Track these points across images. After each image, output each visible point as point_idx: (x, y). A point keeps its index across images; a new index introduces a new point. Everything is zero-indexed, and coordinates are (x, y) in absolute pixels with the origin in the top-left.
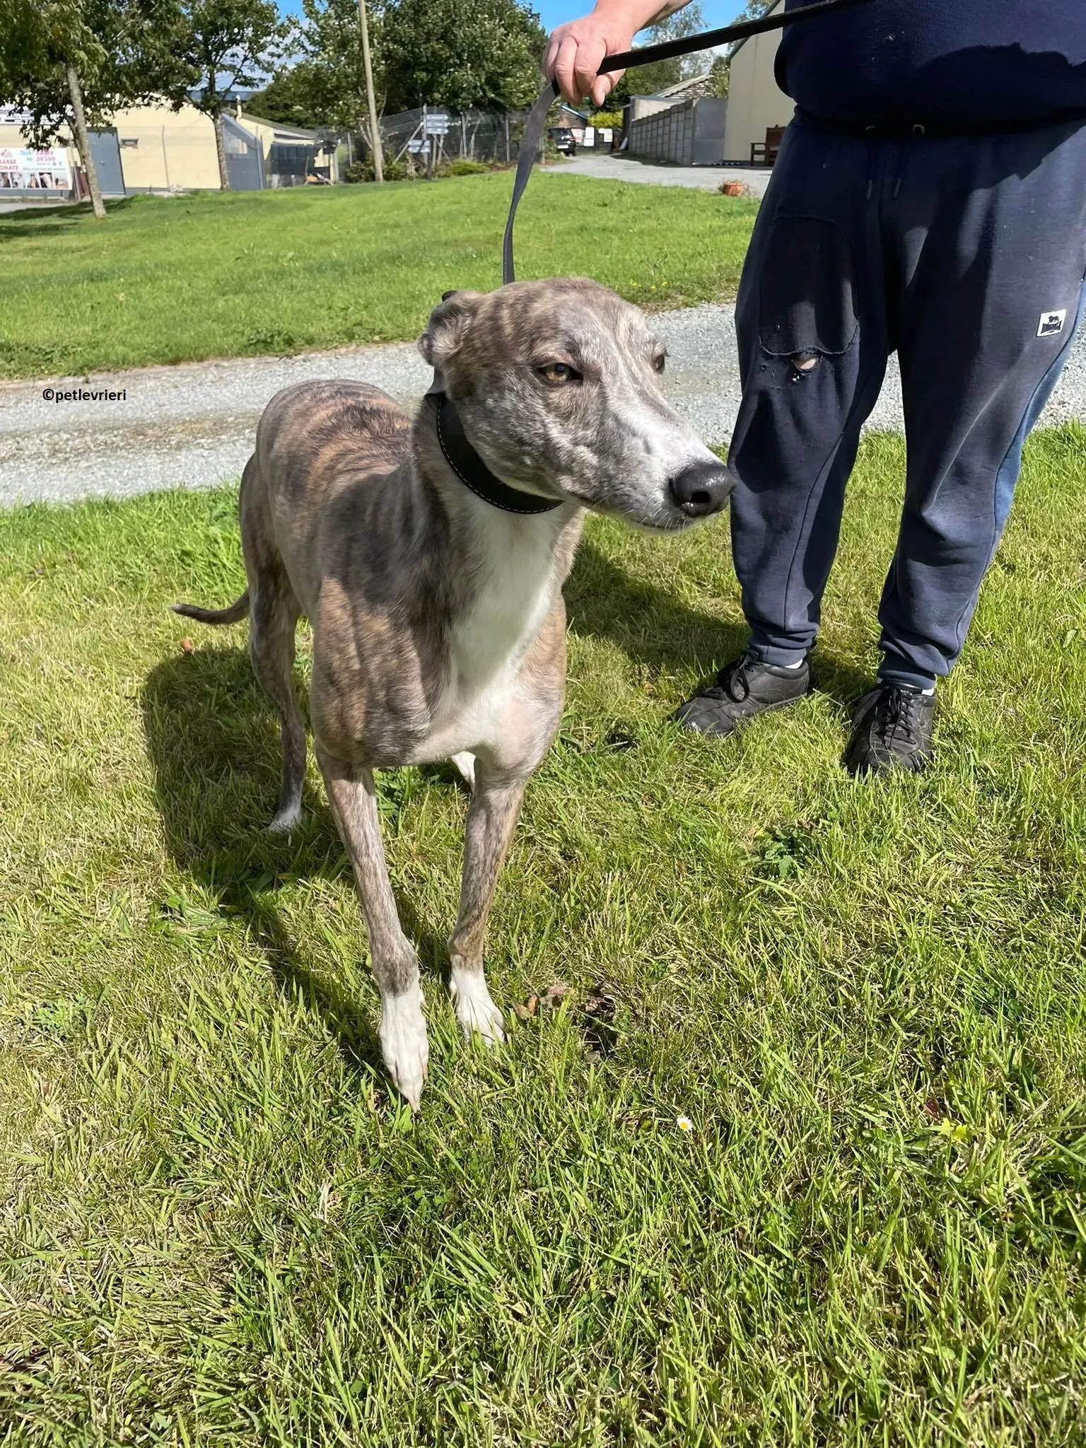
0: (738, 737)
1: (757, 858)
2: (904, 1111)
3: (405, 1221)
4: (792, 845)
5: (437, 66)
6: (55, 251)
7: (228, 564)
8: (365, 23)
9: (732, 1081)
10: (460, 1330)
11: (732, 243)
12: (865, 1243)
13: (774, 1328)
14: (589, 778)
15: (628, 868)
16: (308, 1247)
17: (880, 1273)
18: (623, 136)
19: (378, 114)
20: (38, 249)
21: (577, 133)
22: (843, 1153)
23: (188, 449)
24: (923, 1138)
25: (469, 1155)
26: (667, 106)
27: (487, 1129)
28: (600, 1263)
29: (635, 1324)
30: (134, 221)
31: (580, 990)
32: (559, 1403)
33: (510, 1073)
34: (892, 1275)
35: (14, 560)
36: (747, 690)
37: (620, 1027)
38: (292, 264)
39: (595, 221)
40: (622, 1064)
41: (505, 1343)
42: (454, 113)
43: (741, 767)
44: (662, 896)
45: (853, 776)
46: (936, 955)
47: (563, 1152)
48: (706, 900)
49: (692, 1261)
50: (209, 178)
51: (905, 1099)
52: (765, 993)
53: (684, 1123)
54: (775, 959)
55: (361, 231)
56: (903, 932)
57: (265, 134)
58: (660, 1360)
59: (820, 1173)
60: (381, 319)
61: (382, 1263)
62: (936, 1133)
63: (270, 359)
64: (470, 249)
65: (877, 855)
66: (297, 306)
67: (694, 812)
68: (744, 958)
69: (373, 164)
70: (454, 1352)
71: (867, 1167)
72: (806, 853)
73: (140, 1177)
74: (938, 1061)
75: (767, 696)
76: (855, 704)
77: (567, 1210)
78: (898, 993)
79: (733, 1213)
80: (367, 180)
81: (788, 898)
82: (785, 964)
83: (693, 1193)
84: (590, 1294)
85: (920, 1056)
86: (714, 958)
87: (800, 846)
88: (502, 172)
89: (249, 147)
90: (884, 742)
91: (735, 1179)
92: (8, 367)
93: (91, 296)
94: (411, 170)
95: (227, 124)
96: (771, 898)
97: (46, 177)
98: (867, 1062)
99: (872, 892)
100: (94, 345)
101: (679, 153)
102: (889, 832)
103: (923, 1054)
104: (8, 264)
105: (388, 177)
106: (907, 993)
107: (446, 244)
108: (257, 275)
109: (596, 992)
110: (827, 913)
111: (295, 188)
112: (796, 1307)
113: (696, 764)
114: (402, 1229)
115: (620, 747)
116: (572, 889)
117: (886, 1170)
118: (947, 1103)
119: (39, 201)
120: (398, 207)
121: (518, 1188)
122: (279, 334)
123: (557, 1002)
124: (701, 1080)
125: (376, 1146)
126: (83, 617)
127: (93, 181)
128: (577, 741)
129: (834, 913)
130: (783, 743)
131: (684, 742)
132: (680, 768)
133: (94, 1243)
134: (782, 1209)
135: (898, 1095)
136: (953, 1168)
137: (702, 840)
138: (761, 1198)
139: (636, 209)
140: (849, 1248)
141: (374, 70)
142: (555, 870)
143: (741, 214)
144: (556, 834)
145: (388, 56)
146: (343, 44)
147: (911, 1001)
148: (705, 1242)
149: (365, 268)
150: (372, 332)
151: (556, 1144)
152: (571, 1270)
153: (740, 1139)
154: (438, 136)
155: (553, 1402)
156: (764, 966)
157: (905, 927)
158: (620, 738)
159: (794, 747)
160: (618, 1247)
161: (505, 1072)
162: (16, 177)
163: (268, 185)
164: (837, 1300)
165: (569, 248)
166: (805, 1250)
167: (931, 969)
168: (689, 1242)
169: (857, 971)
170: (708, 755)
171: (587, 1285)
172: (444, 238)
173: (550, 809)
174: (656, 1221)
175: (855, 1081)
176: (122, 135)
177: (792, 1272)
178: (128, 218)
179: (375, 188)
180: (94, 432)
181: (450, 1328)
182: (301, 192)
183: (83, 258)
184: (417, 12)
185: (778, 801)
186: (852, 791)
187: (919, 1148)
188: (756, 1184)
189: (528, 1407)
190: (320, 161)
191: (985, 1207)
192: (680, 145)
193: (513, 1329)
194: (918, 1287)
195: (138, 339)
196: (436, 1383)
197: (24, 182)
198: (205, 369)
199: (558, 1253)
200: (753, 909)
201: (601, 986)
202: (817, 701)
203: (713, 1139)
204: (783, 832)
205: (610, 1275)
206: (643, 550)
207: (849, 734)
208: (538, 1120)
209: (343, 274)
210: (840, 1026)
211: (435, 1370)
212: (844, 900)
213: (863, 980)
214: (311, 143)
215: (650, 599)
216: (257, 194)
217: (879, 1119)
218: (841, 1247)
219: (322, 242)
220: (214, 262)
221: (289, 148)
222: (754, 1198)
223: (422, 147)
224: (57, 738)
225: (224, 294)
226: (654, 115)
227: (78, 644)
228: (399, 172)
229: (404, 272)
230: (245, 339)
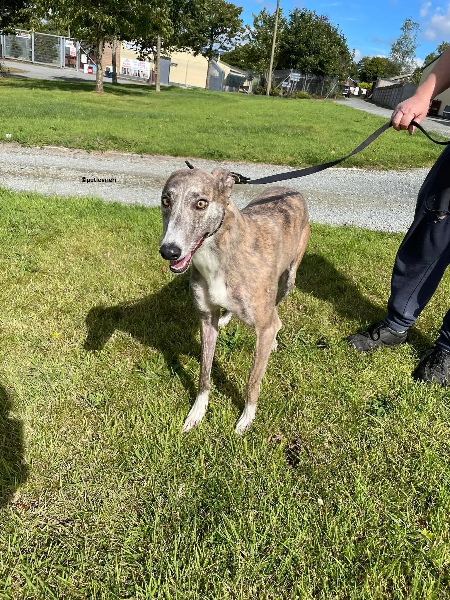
0: (371, 355)
1: (369, 406)
2: (409, 521)
3: (208, 509)
4: (384, 404)
5: (300, 53)
6: (138, 103)
9: (342, 491)
10: (221, 555)
11: (408, 147)
12: (382, 567)
13: (340, 588)
14: (307, 357)
15: (317, 396)
16: (171, 508)
17: (386, 580)
18: (371, 93)
19: (273, 69)
20: (133, 101)
21: (352, 89)
22: (381, 531)
24: (414, 534)
25: (235, 491)
26: (392, 84)
27: (244, 483)
28: (278, 545)
29: (287, 572)
30: (170, 96)
31: (288, 439)
32: (253, 593)
33: (256, 464)
34: (391, 582)
35: (106, 223)
36: (379, 337)
37: (301, 458)
38: (228, 125)
39: (352, 128)
40: (300, 472)
41: (237, 564)
42: (303, 73)
43: (369, 367)
44: (327, 411)
45: (415, 382)
46: (435, 463)
47: (271, 500)
48: (345, 417)
49: (313, 555)
50: (201, 83)
51: (410, 516)
52: (362, 460)
53: (320, 501)
54: (369, 447)
55: (257, 116)
56: (423, 450)
57: (227, 69)
58: (294, 588)
59: (370, 536)
60: (258, 153)
61: (197, 522)
62: (420, 533)
63: (212, 161)
64: (299, 131)
65: (419, 417)
66: (227, 142)
67: (347, 381)
68: (356, 444)
69: (267, 88)
70: (218, 562)
71: (389, 539)
72: (390, 408)
73: (115, 465)
74: (427, 505)
75: (386, 341)
76: (422, 352)
77: (269, 522)
78: (416, 474)
79: (333, 541)
80: (263, 94)
81: (379, 424)
82: (372, 450)
83: (319, 530)
84: (272, 556)
85: (420, 501)
86: (344, 441)
87: (387, 404)
88: (318, 100)
89: (220, 74)
90: (431, 370)
91: (336, 528)
92: (114, 146)
93: (149, 123)
94: (281, 93)
95: (213, 64)
96: (372, 423)
97: (140, 73)
98: (398, 498)
99: (414, 431)
100: (147, 143)
102: (426, 408)
103: (421, 501)
104: (121, 105)
105: (271, 95)
106: (420, 475)
107: (290, 127)
108: (214, 127)
109: (294, 442)
110: (394, 435)
111: (234, 93)
112: (350, 584)
113: (351, 361)
114: (206, 511)
115: (322, 347)
116: (293, 399)
117: (397, 542)
118: (427, 522)
119: (136, 81)
120: (274, 108)
121: (251, 508)
122: (218, 152)
123: (279, 441)
124: (330, 487)
125: (201, 478)
126: (127, 250)
127: (158, 78)
128: (305, 341)
129: (396, 436)
130: (389, 361)
131: (348, 351)
132: (344, 361)
133: (96, 485)
134: (352, 545)
135: (408, 514)
136: (424, 548)
137: (348, 393)
138: (345, 539)
139: (370, 125)
140: (376, 567)
141: (275, 51)
142: (287, 390)
144: (290, 376)
145: (282, 47)
146: (265, 40)
147: (421, 478)
148: (320, 549)
149: (256, 131)
150: (254, 158)
151: (269, 496)
152: (266, 545)
153: (341, 514)
154: (295, 82)
155: (251, 592)
156: (363, 449)
157: (425, 449)
158: (322, 343)
159: (393, 364)
160: (286, 542)
162: (129, 70)
163: (224, 90)
164: (367, 586)
165: (339, 137)
166: (358, 563)
167: (432, 468)
168: (313, 547)
169: (401, 461)
170: (357, 359)
171: (271, 552)
172: (289, 124)
173: (290, 365)
174: (302, 535)
175: (392, 504)
176: (172, 61)
177: (351, 570)
178: (168, 94)
179: (265, 98)
180: (141, 178)
181: (218, 553)
182: (236, 96)
183: (149, 108)
184: (297, 31)
185: (382, 384)
186: (414, 387)
187: (412, 537)
188: (344, 533)
189: (241, 590)
190: (246, 84)
191: (433, 566)
192: (394, 101)
193: (241, 560)
194: (400, 589)
195: (164, 144)
196: (209, 571)
197: (132, 73)
199: (263, 537)
200: (363, 425)
201: (297, 440)
202: (407, 347)
203: (330, 511)
204: (382, 398)
205: (281, 551)
206: (346, 269)
207: (417, 364)
208: (264, 485)
209: (247, 132)
210: (390, 481)
211: (209, 567)
212: (401, 431)
213: (403, 465)
214: (244, 76)
215: (345, 290)
216: (219, 93)
217: (398, 521)
218: (373, 566)
219: (241, 118)
220: (198, 118)
221: (235, 76)
222: (342, 538)
223: (287, 85)
224: (111, 294)
225: (199, 132)
226: (386, 87)
227: (124, 260)
228: (276, 93)
229: (271, 136)
230: (204, 151)
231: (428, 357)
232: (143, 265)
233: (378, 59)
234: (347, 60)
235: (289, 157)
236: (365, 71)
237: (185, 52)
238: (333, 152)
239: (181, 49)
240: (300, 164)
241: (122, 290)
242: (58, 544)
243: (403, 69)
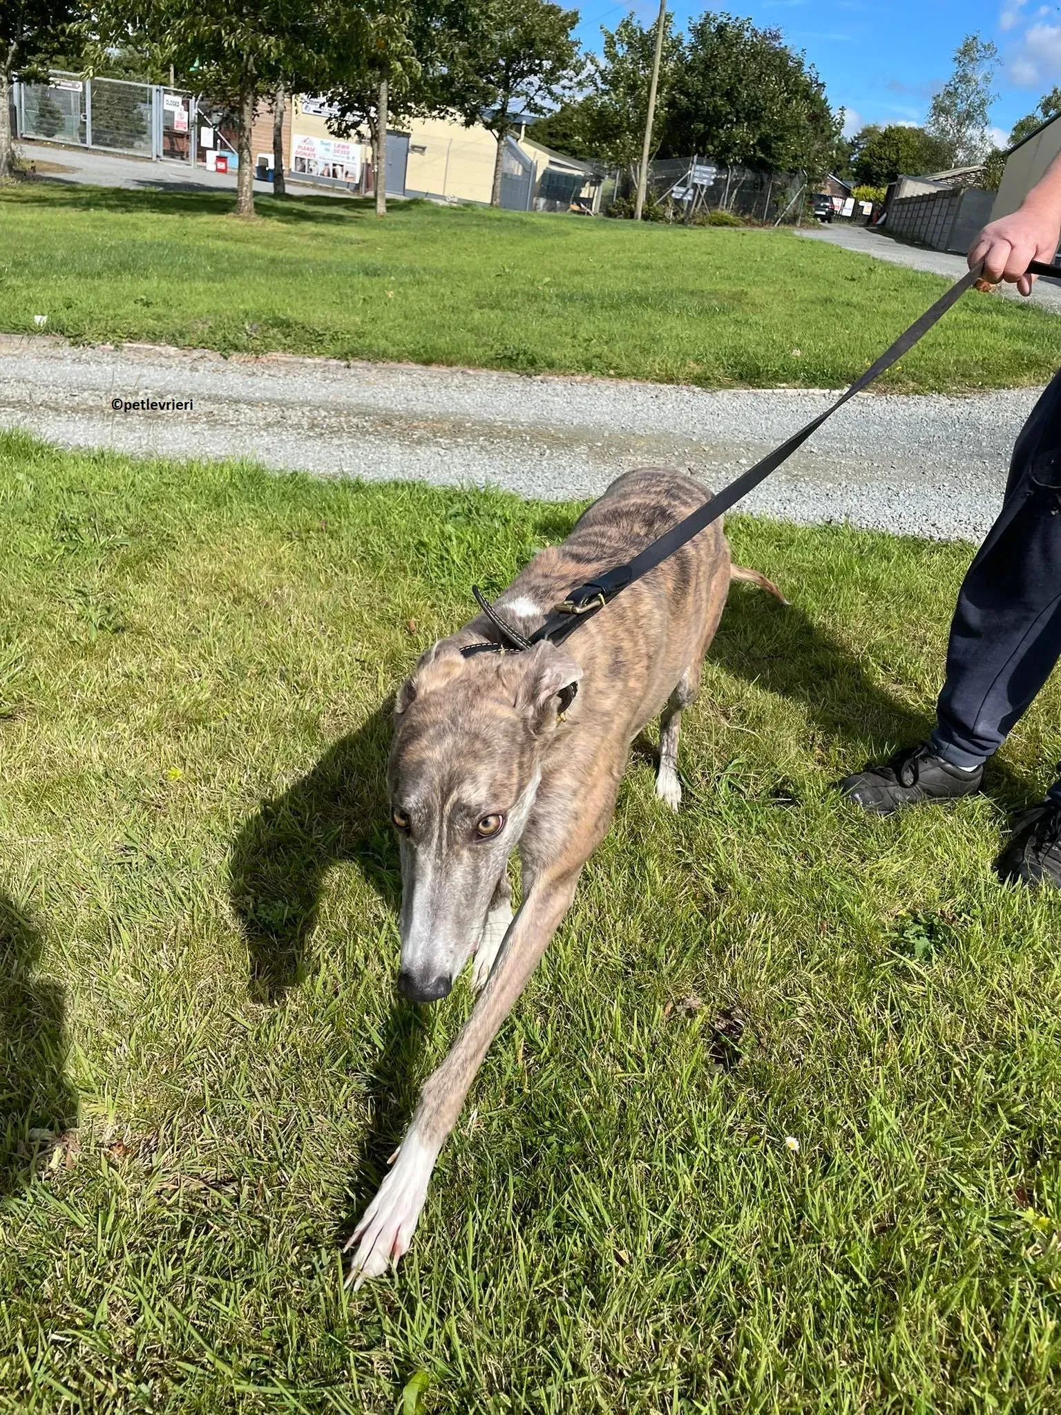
0: (898, 820)
1: (896, 934)
2: (994, 1191)
3: (537, 1158)
4: (932, 931)
5: (715, 119)
6: (336, 240)
7: (457, 561)
8: (657, 71)
9: (839, 1122)
10: (571, 1258)
11: (975, 338)
12: (935, 1291)
13: (841, 1335)
14: (750, 824)
15: (775, 913)
16: (455, 1155)
17: (944, 1318)
18: (883, 211)
19: (650, 156)
20: (323, 235)
21: (837, 202)
22: (930, 1212)
23: (428, 446)
24: (1007, 1219)
25: (598, 1119)
26: (933, 190)
27: (616, 1102)
28: (698, 1240)
29: (720, 1298)
30: (409, 222)
31: (712, 1008)
32: (645, 1341)
33: (643, 1062)
34: (955, 1323)
35: (276, 519)
36: (916, 778)
37: (744, 1050)
38: (547, 289)
39: (841, 295)
40: (741, 1081)
41: (608, 1279)
42: (722, 165)
43: (895, 848)
44: (802, 945)
45: (1002, 882)
46: (1052, 1062)
47: (679, 1140)
48: (842, 959)
49: (778, 1262)
50: (480, 190)
51: (997, 1180)
52: (883, 1055)
53: (792, 1143)
54: (898, 1027)
55: (615, 267)
56: (1023, 1036)
57: (541, 159)
58: (738, 1333)
59: (907, 1221)
60: (619, 356)
61: (515, 1185)
62: (1019, 1218)
63: (511, 375)
64: (715, 302)
65: (1012, 960)
66: (545, 330)
67: (843, 878)
68: (868, 1020)
69: (635, 202)
70: (564, 1274)
71: (950, 1228)
72: (944, 941)
73: (327, 1060)
74: (1034, 1156)
75: (933, 788)
76: (1017, 815)
77: (676, 1188)
78: (1008, 1087)
79: (822, 1232)
80: (626, 217)
81: (920, 977)
82: (906, 1034)
83: (789, 1207)
84: (685, 1262)
85: (1018, 1148)
86: (841, 1012)
87: (937, 933)
88: (756, 229)
89: (524, 169)
90: (1038, 857)
91: (829, 1204)
92: (284, 341)
93: (364, 288)
94: (670, 214)
95: (510, 145)
96: (903, 973)
97: (338, 168)
98: (968, 1139)
99: (1001, 991)
100: (361, 335)
101: (936, 237)
102: (1028, 941)
103: (1021, 1147)
104: (294, 245)
105: (645, 217)
106: (1017, 1090)
107: (692, 293)
108: (514, 294)
109: (726, 1014)
110: (953, 999)
111: (558, 214)
112: (864, 1325)
113: (853, 835)
114: (534, 1163)
115: (782, 803)
116: (720, 919)
117: (967, 1235)
118: (1035, 1194)
119: (327, 189)
120: (653, 249)
121: (635, 1158)
122: (525, 353)
123: (691, 1013)
124: (811, 1113)
125: (520, 1091)
126: (327, 582)
127: (381, 182)
128: (743, 788)
129: (961, 1002)
130: (939, 835)
131: (845, 812)
132: (836, 834)
133: (285, 1102)
134: (866, 1241)
135: (992, 1174)
136: (1031, 1249)
137: (848, 904)
138: (849, 1228)
139: (883, 288)
140: (921, 1288)
141: (655, 116)
142: (706, 898)
143: (989, 311)
144: (711, 867)
145: (672, 103)
146: (632, 88)
147: (1019, 1097)
148: (792, 1249)
149: (614, 304)
150: (609, 366)
151: (674, 1132)
152: (671, 1239)
153: (838, 1173)
154: (702, 186)
155: (641, 1340)
156: (886, 1032)
157: (1028, 1031)
158: (784, 793)
159: (949, 839)
160: (716, 1231)
161: (639, 1060)
162: (312, 163)
163: (534, 208)
164: (902, 1328)
165: (811, 316)
166: (881, 1281)
167: (1045, 1075)
168: (777, 1245)
169: (974, 1058)
170: (865, 829)
171: (683, 1254)
172: (691, 288)
173: (710, 843)
174: (750, 1219)
175: (953, 1153)
176: (412, 141)
177: (866, 1296)
178: (404, 219)
179: (633, 226)
180: (349, 415)
181: (564, 1254)
182: (563, 220)
183: (360, 250)
184: (707, 67)
185: (924, 886)
186: (999, 895)
187: (1000, 1226)
188: (846, 1215)
189: (620, 1336)
190: (584, 194)
191: (1051, 1291)
192: (938, 229)
193: (617, 1269)
194: (976, 1339)
195: (399, 337)
196: (545, 1294)
197: (318, 169)
198: (454, 373)
199: (663, 1220)
200: (884, 979)
201: (732, 1009)
202: (981, 803)
203: (813, 1167)
204: (925, 917)
205: (705, 1252)
206: (834, 625)
207: (1006, 842)
208: (661, 1105)
209: (592, 307)
210: (948, 1102)
211: (545, 1284)
212: (972, 992)
213: (978, 1067)
214: (581, 173)
215: (834, 672)
216: (523, 215)
217: (969, 1191)
218: (914, 1287)
219: (577, 272)
220: (477, 275)
221: (560, 176)
222: (842, 1226)
223: (685, 194)
224: (297, 682)
225: (481, 308)
226: (918, 197)
227: (321, 605)
228: (657, 213)
229: (648, 314)
230: (493, 353)
231: (1033, 825)
232: (366, 616)
233: (899, 130)
234: (827, 133)
235: (693, 365)
236: (867, 159)
237: (443, 118)
238: (797, 352)
239: (435, 113)
240: (719, 381)
241: (320, 673)
242: (206, 1233)
243: (961, 154)
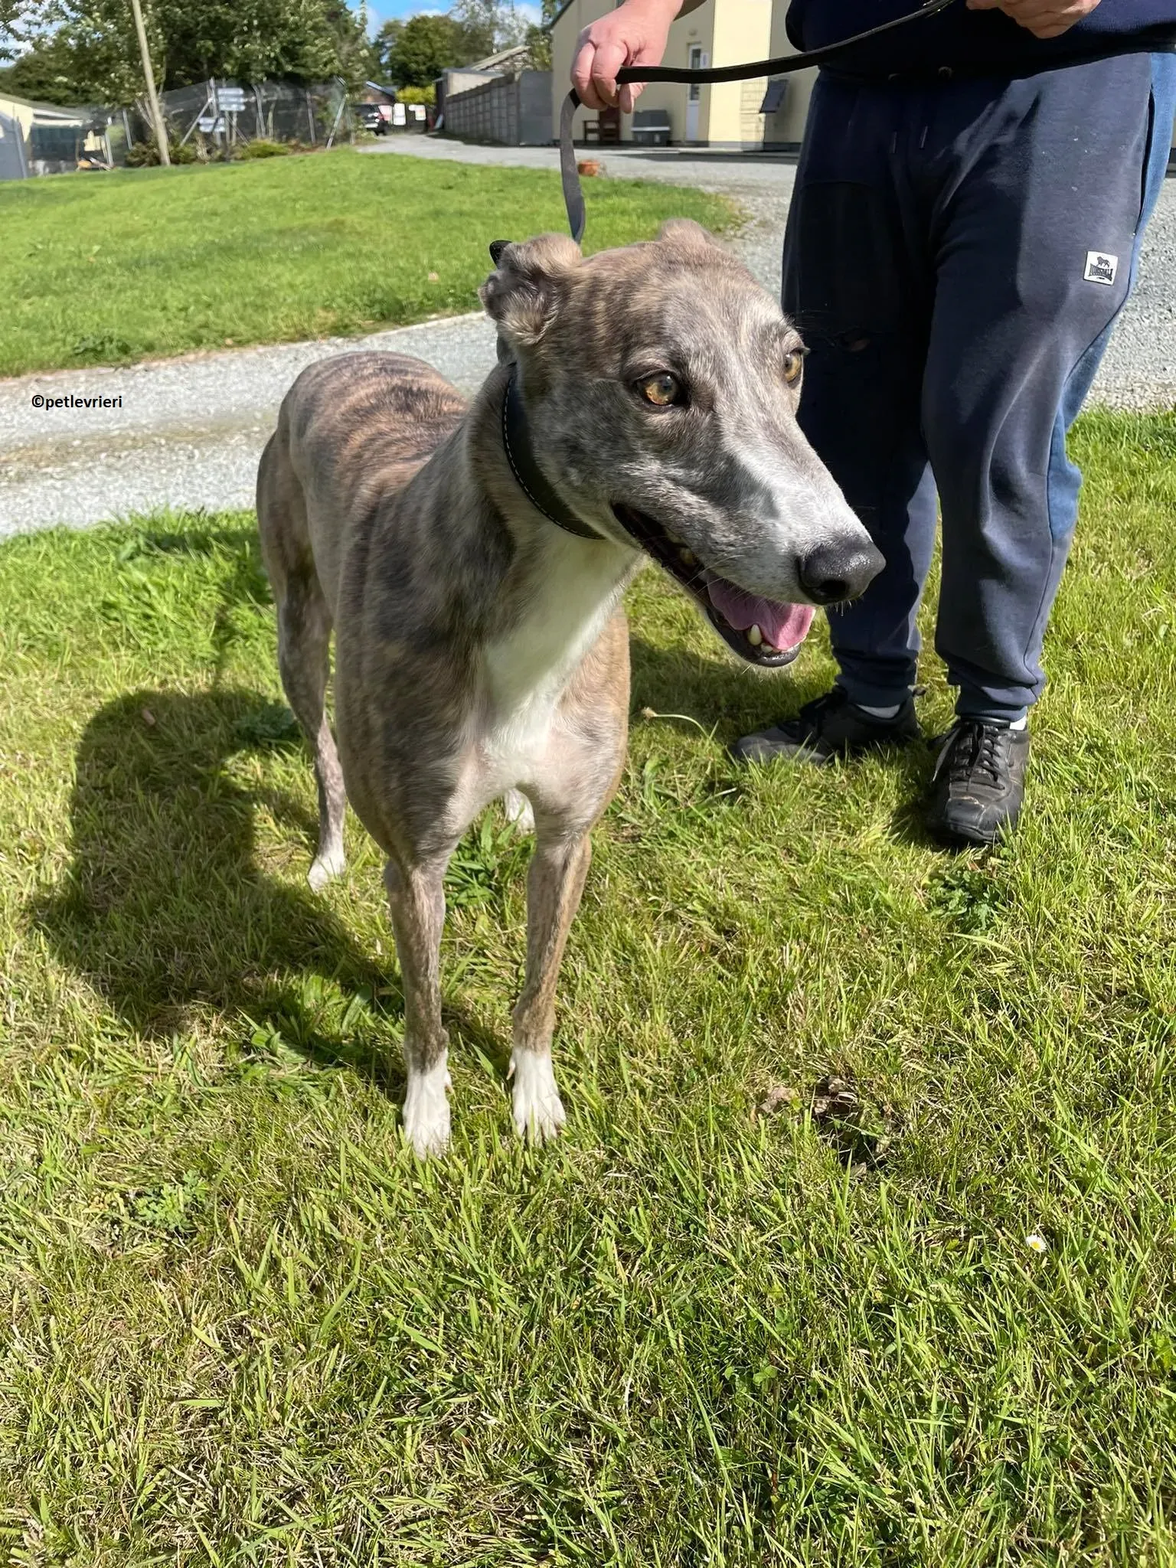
18: (438, 112)
19: (157, 88)
23: (37, 480)
26: (485, 80)
38: (101, 260)
39: (446, 205)
42: (247, 86)
55: (171, 221)
57: (22, 114)
60: (231, 319)
63: (103, 370)
64: (313, 238)
66: (124, 307)
69: (156, 145)
80: (151, 165)
88: (309, 155)
89: (6, 129)
94: (202, 152)
105: (175, 161)
107: (281, 232)
108: (63, 273)
120: (206, 193)
122: (111, 340)
139: (487, 191)
141: (149, 39)
145: (164, 22)
149: (196, 262)
150: (223, 335)
154: (231, 113)
163: (33, 173)
172: (278, 227)
179: (162, 173)
190: (92, 143)
192: (504, 123)
209: (168, 270)
214: (77, 123)
219: (127, 235)
221: (52, 130)
223: (215, 124)
226: (471, 90)
228: (188, 155)
229: (242, 265)
230: (69, 348)
234: (352, 32)
235: (322, 313)
236: (401, 58)
238: (433, 277)
240: (360, 326)
243: (497, 37)
